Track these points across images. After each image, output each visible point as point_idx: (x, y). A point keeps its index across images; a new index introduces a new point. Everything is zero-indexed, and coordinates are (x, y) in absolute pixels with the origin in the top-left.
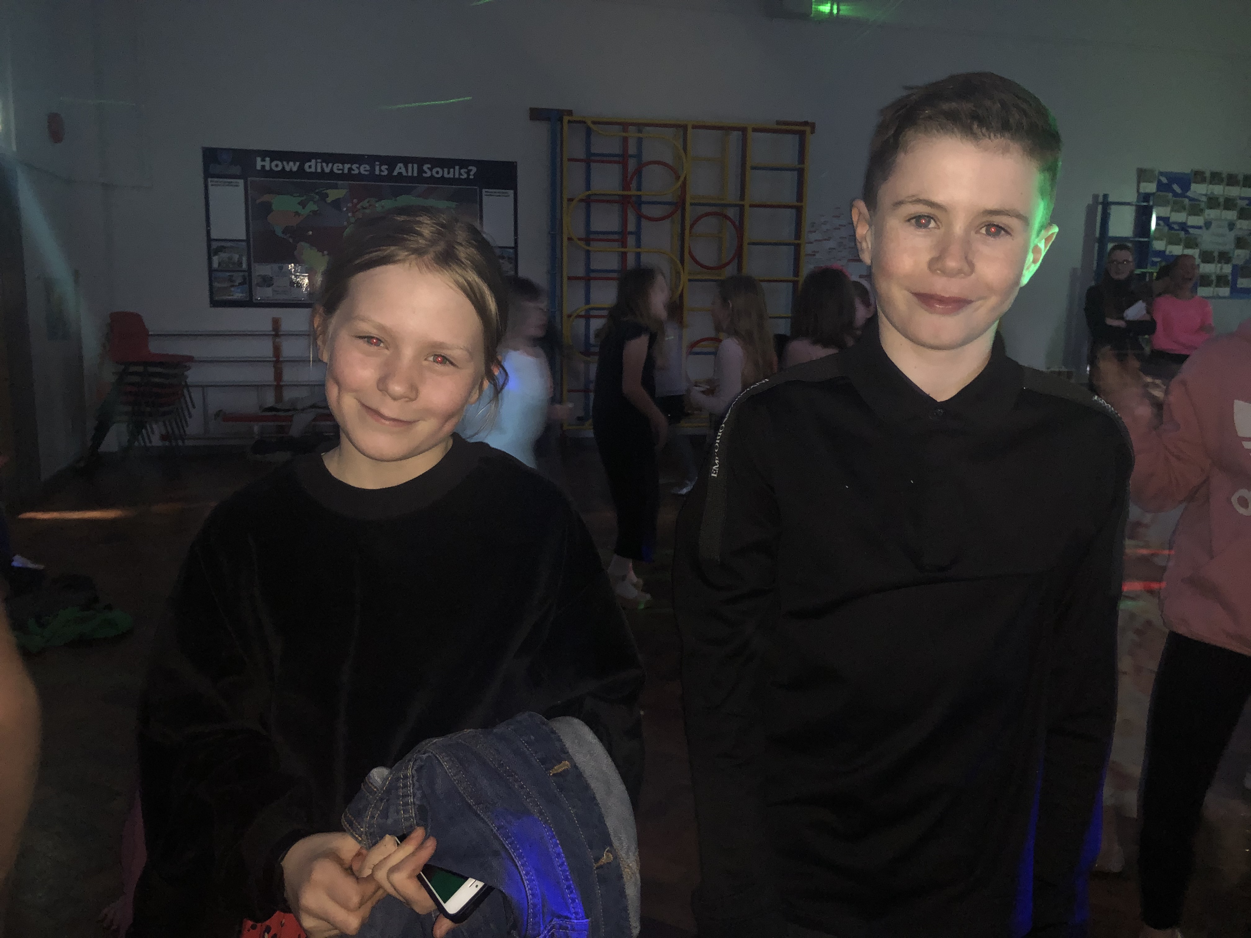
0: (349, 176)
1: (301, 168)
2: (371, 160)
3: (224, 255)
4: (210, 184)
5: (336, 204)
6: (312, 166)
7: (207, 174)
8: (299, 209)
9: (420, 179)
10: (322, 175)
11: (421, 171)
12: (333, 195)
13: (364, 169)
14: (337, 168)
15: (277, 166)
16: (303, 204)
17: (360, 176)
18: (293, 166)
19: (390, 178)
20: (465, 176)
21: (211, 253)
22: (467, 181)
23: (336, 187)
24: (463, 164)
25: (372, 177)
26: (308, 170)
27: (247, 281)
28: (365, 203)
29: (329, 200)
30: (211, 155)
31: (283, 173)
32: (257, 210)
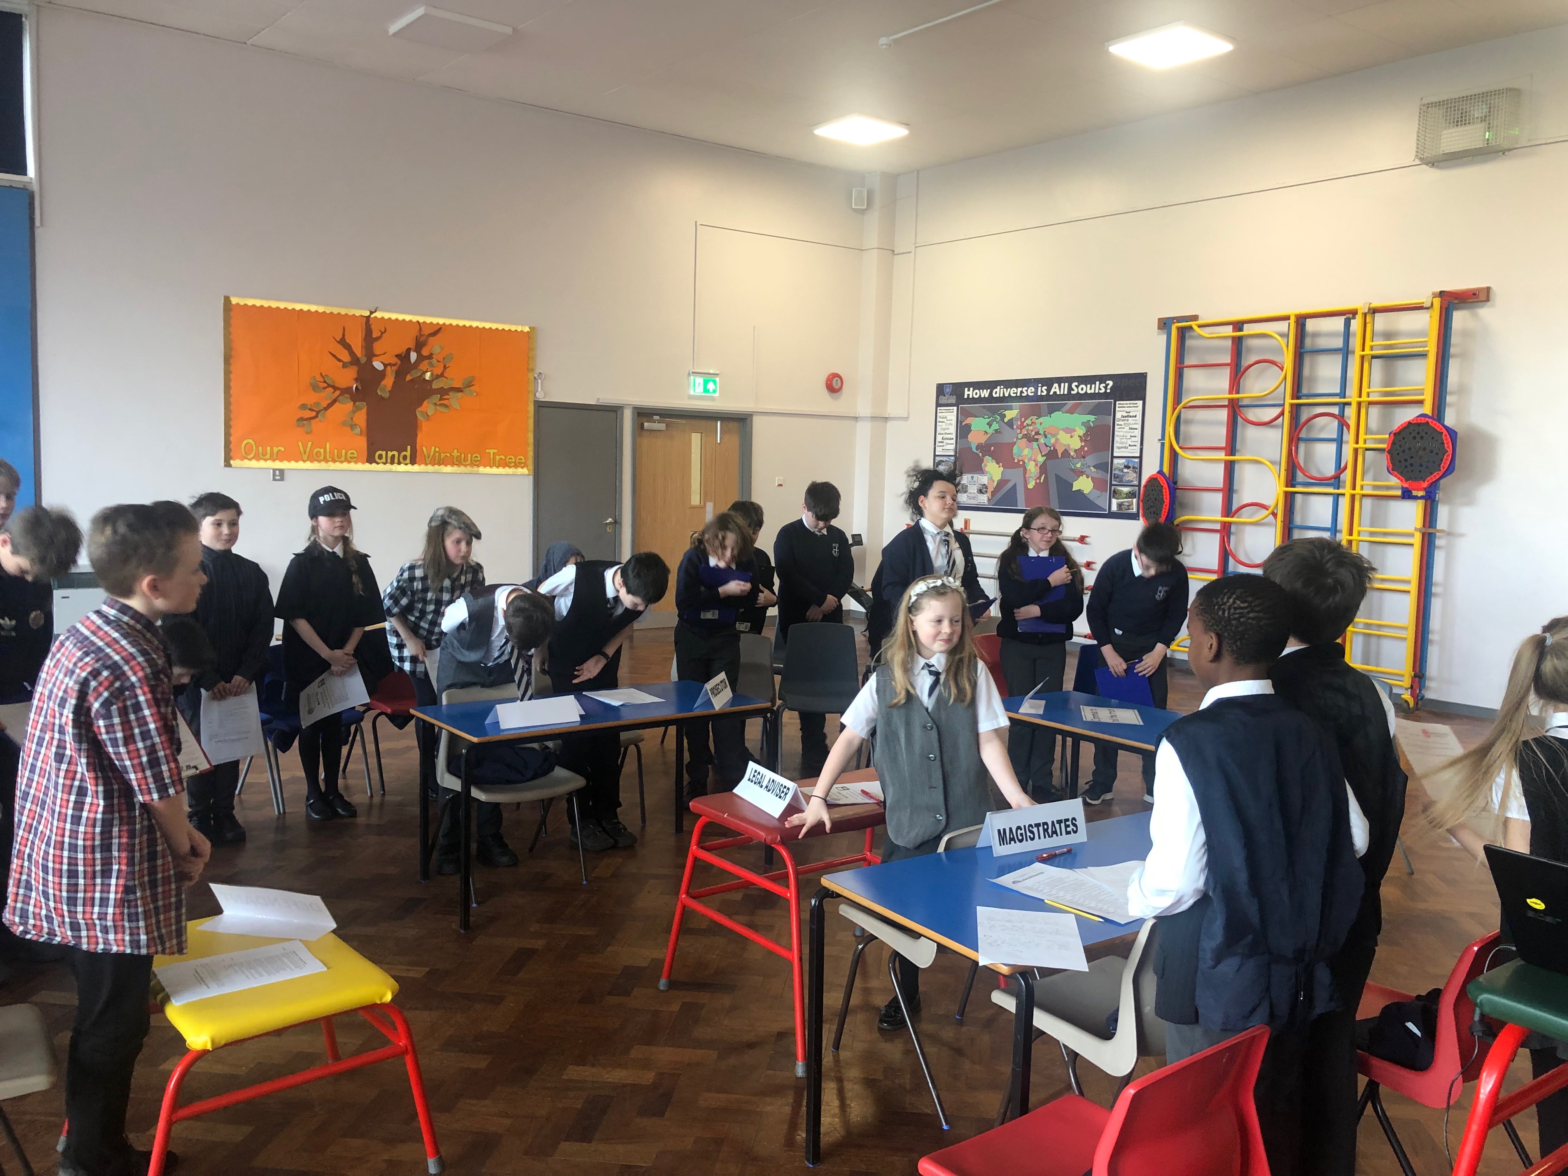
0: (1020, 398)
1: (991, 393)
2: (1034, 382)
4: (938, 411)
5: (1010, 423)
6: (998, 392)
7: (938, 405)
8: (987, 428)
9: (1069, 396)
10: (1003, 399)
11: (1070, 389)
12: (1010, 414)
13: (1030, 391)
14: (1013, 392)
15: (976, 394)
16: (990, 424)
17: (1028, 398)
18: (985, 393)
19: (1048, 397)
20: (1103, 391)
22: (1105, 395)
23: (1010, 408)
24: (1102, 379)
25: (1038, 398)
26: (994, 395)
28: (1028, 422)
29: (1006, 420)
30: (941, 389)
31: (980, 400)
32: (963, 431)
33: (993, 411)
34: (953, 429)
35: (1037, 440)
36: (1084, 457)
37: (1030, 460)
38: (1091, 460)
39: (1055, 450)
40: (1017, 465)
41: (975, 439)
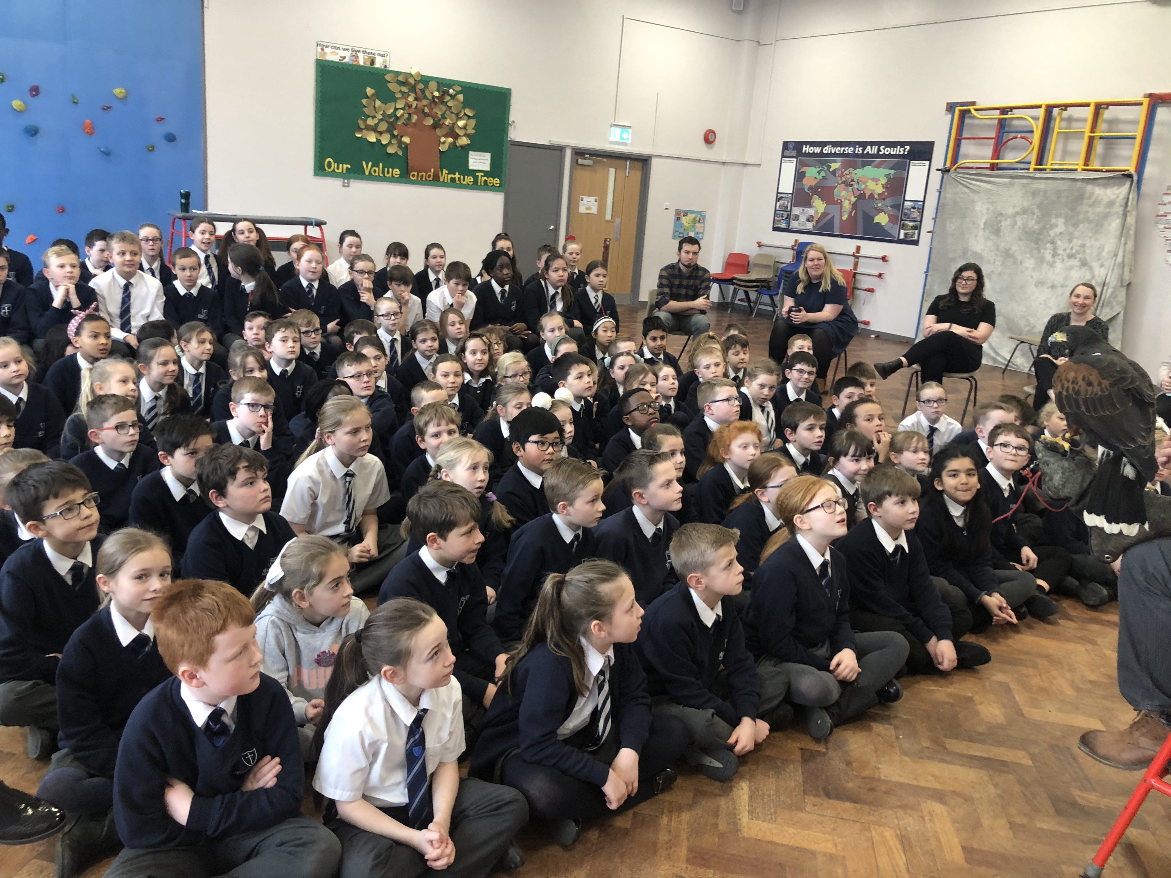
0: (843, 155)
1: (822, 150)
2: (854, 144)
3: (781, 202)
6: (827, 150)
7: (783, 156)
8: (817, 175)
9: (877, 156)
10: (830, 155)
11: (879, 150)
12: (834, 166)
13: (850, 150)
14: (838, 150)
15: (811, 150)
16: (819, 173)
17: (848, 155)
18: (818, 150)
19: (862, 155)
20: (902, 153)
21: (778, 199)
22: (903, 156)
23: (835, 162)
24: (902, 144)
25: (854, 155)
26: (824, 152)
27: (788, 217)
28: (847, 172)
29: (831, 170)
30: (786, 145)
31: (814, 154)
33: (822, 163)
34: (792, 174)
35: (852, 186)
36: (884, 199)
37: (846, 199)
38: (889, 202)
39: (864, 194)
40: (836, 203)
41: (808, 182)
